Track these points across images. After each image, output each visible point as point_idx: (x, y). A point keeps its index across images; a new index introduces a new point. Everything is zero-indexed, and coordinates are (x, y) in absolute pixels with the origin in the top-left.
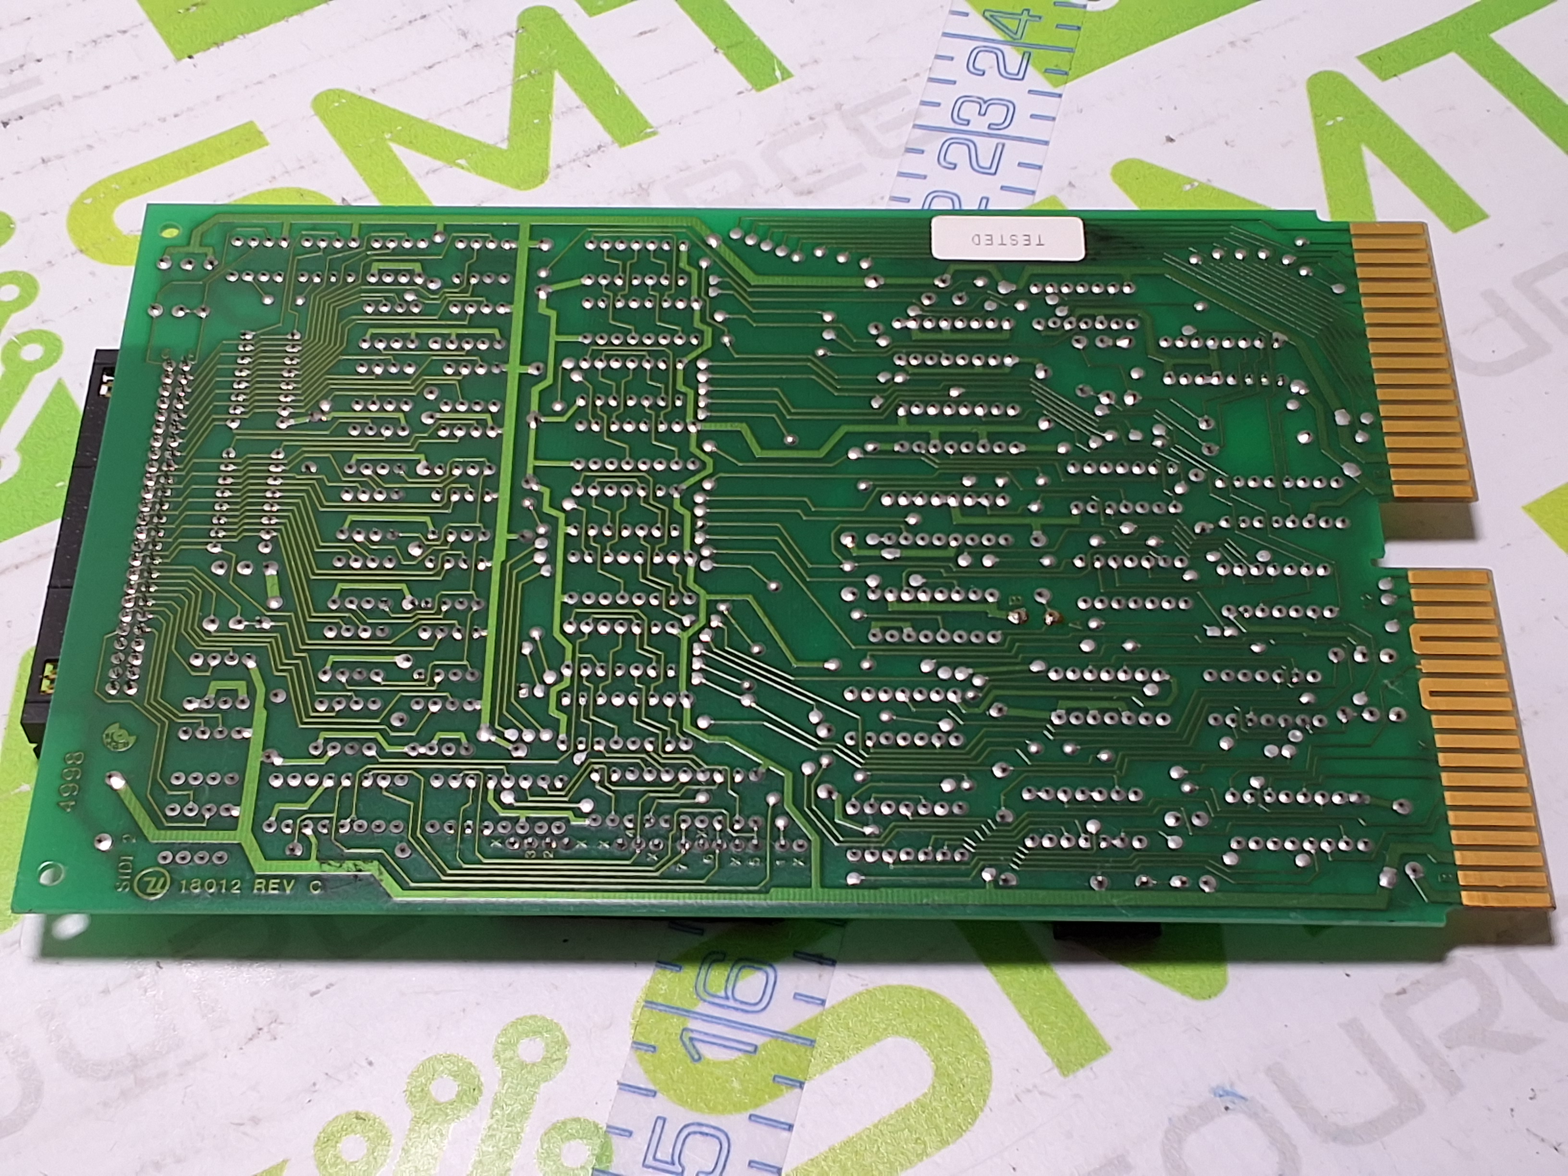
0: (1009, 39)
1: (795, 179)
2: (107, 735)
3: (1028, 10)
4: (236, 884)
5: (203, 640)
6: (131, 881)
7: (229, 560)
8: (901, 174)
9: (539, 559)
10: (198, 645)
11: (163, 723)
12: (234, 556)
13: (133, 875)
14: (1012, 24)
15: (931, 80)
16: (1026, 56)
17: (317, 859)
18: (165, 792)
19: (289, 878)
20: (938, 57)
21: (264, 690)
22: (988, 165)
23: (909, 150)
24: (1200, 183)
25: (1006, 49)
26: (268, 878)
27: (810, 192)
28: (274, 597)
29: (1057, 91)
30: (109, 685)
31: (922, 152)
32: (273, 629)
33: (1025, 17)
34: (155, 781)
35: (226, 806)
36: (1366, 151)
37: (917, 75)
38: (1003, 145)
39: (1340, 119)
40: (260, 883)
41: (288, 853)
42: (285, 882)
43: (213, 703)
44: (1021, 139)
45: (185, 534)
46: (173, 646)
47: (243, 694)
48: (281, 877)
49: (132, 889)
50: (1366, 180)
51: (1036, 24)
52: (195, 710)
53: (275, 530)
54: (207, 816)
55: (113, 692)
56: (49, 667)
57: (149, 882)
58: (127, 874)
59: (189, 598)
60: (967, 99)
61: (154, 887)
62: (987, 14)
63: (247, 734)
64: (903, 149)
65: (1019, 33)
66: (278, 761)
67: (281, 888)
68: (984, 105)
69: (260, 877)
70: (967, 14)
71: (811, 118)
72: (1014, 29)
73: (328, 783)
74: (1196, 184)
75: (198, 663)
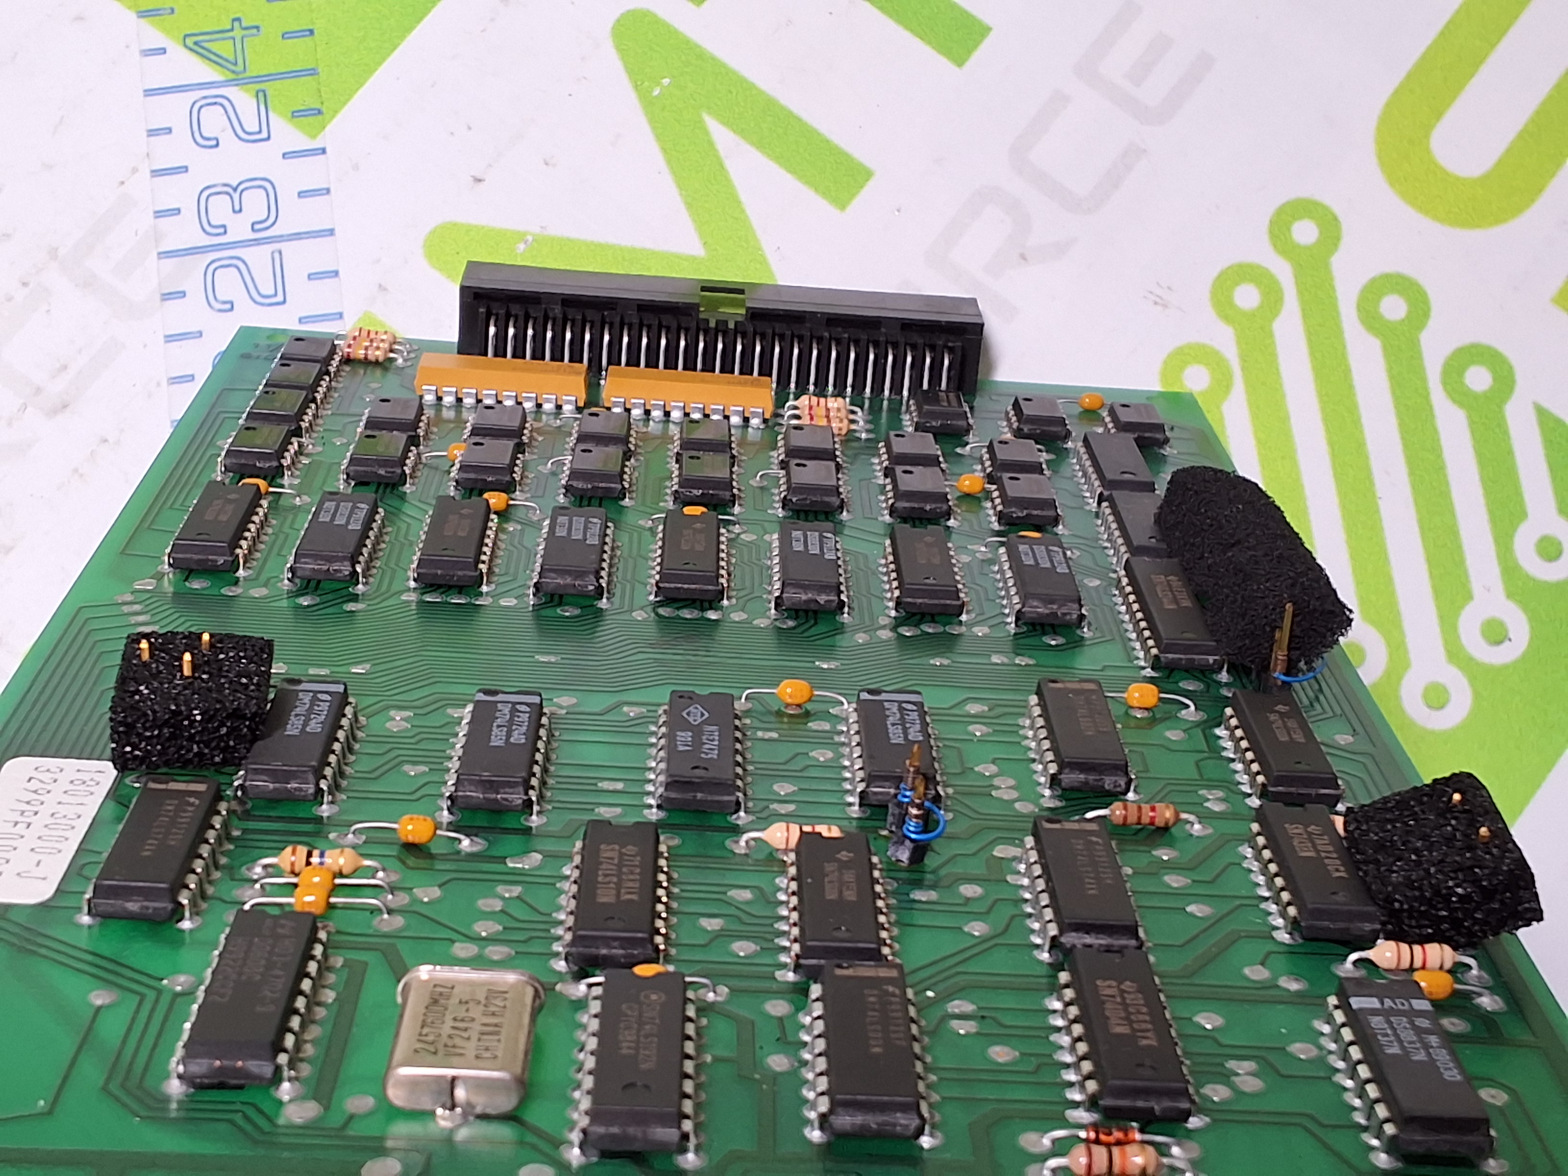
0: (232, 76)
1: (38, 390)
3: (238, 20)
8: (170, 338)
14: (224, 48)
15: (156, 173)
16: (261, 95)
20: (152, 133)
22: (272, 292)
23: (167, 297)
24: (533, 235)
25: (231, 92)
27: (65, 406)
29: (317, 144)
31: (183, 294)
33: (238, 33)
36: (712, 124)
37: (135, 170)
38: (280, 253)
39: (666, 81)
44: (297, 236)
50: (721, 166)
51: (256, 40)
60: (208, 192)
62: (190, 42)
64: (158, 297)
65: (240, 61)
68: (234, 191)
70: (163, 51)
71: (25, 284)
72: (231, 58)
74: (530, 238)
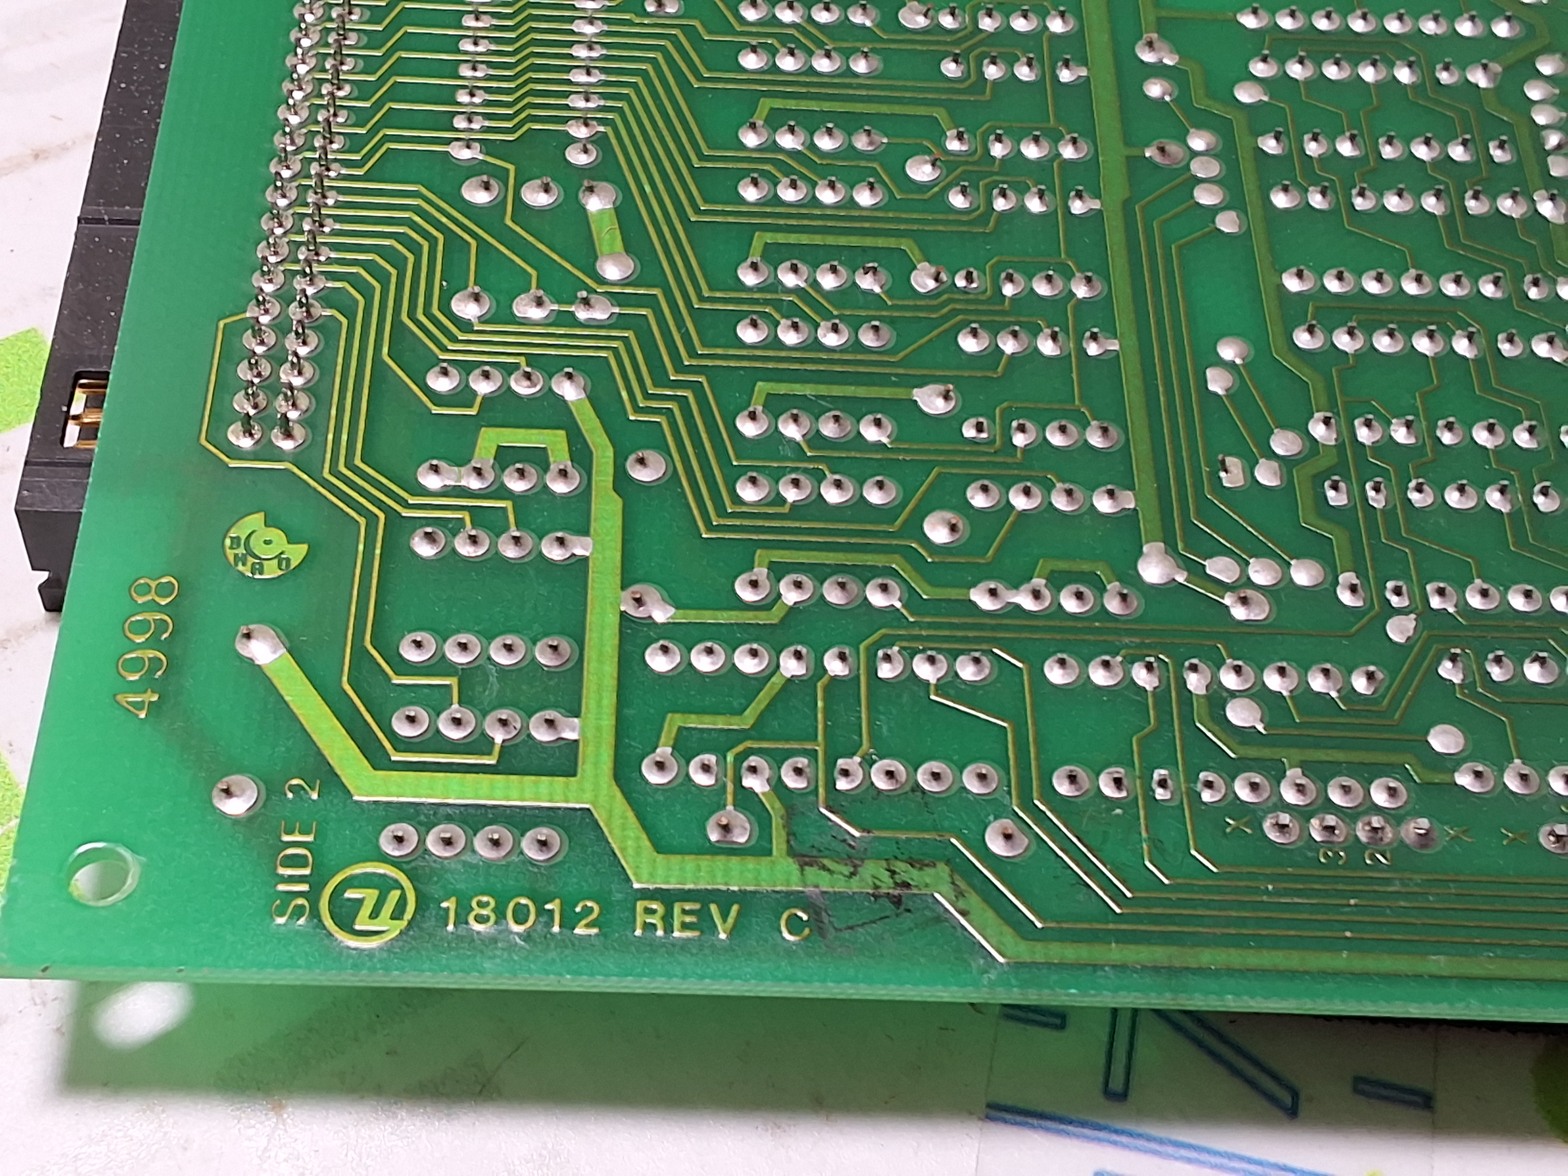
2: (236, 541)
4: (588, 911)
5: (455, 340)
6: (313, 897)
7: (502, 175)
9: (1206, 197)
10: (445, 350)
11: (372, 519)
12: (511, 168)
13: (316, 883)
17: (792, 852)
18: (390, 679)
19: (725, 899)
21: (610, 453)
26: (667, 897)
28: (612, 255)
30: (237, 426)
32: (619, 321)
34: (359, 651)
35: (550, 714)
40: (650, 912)
41: (714, 837)
42: (713, 908)
43: (490, 476)
45: (392, 119)
46: (385, 350)
47: (560, 456)
48: (704, 897)
49: (315, 914)
52: (446, 492)
53: (602, 121)
54: (499, 736)
55: (246, 443)
56: (80, 399)
57: (360, 901)
58: (301, 879)
59: (415, 249)
61: (375, 914)
63: (580, 548)
66: (661, 614)
67: (705, 924)
69: (646, 894)
73: (791, 667)
75: (441, 384)
